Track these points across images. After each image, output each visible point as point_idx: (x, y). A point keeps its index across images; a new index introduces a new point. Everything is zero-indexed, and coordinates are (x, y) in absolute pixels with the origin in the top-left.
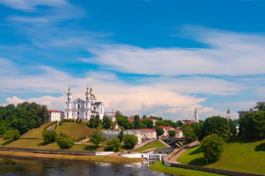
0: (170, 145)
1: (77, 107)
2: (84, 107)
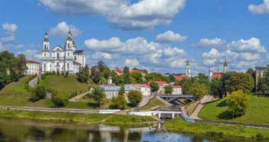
0: (170, 102)
1: (56, 56)
2: (64, 57)
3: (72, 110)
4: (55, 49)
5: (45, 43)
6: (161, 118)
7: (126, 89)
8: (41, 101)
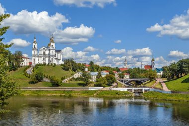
1: (42, 53)
2: (49, 54)
3: (67, 89)
4: (42, 49)
5: (34, 44)
6: (134, 92)
7: (102, 74)
8: (39, 83)
